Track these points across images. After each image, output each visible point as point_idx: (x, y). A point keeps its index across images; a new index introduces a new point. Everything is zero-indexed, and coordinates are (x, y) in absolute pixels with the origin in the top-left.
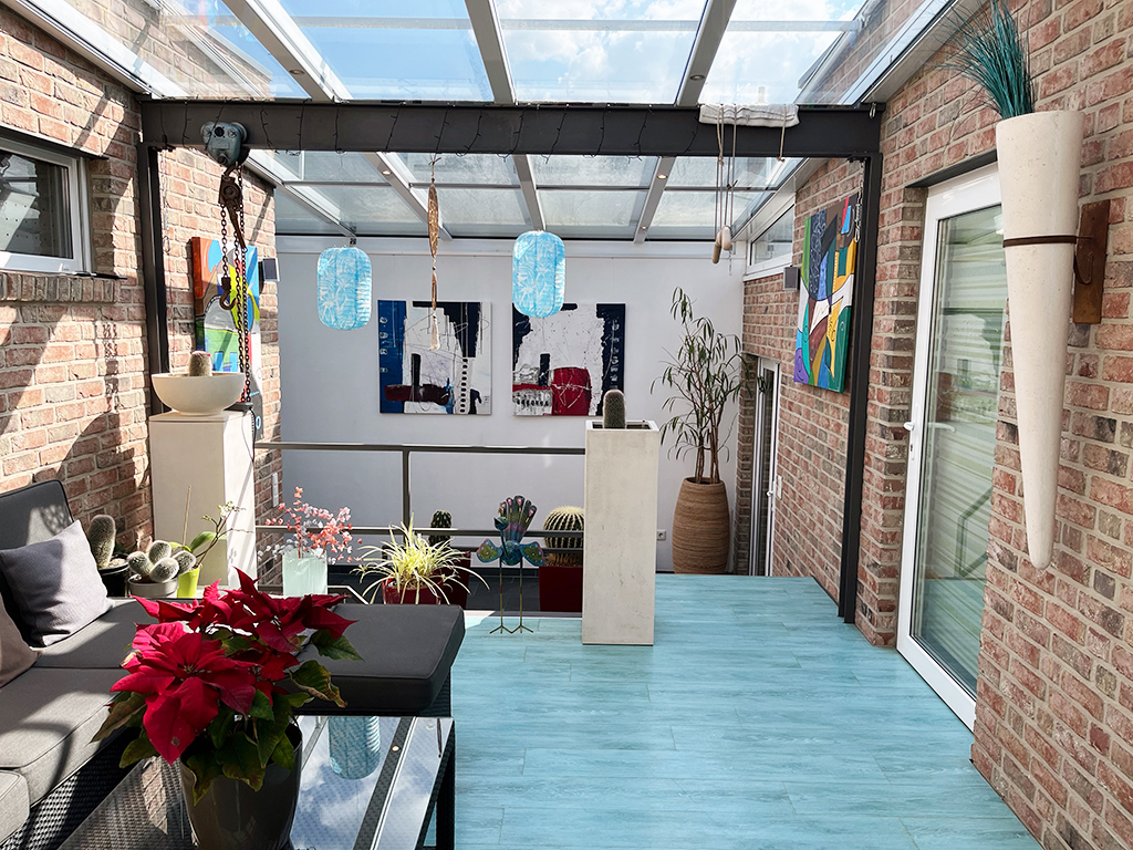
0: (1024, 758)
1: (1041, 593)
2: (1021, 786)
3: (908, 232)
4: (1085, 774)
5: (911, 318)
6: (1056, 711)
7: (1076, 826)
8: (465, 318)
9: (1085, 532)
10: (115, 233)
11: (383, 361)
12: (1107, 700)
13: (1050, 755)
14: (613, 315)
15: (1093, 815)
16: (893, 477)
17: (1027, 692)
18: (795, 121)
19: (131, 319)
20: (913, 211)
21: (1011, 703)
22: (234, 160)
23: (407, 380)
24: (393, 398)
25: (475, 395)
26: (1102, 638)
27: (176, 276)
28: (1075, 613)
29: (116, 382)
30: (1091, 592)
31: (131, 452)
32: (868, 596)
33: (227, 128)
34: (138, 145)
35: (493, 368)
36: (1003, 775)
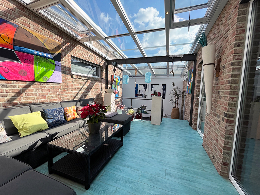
0: (208, 144)
1: (211, 119)
2: (208, 149)
3: (199, 70)
4: (215, 147)
5: (200, 82)
6: (212, 137)
7: (214, 155)
8: (145, 86)
9: (216, 109)
10: (103, 74)
11: (135, 91)
12: (218, 135)
13: (211, 144)
14: (164, 86)
15: (216, 153)
16: (197, 105)
17: (209, 134)
18: (183, 56)
19: (104, 83)
20: (200, 67)
21: (207, 136)
22: (115, 66)
23: (138, 93)
24: (136, 95)
25: (146, 95)
26: (218, 125)
27: (110, 79)
28: (215, 121)
29: (102, 90)
30: (217, 118)
31: (103, 97)
32: (193, 122)
33: (114, 62)
34: (106, 65)
35: (148, 92)
36: (206, 147)
